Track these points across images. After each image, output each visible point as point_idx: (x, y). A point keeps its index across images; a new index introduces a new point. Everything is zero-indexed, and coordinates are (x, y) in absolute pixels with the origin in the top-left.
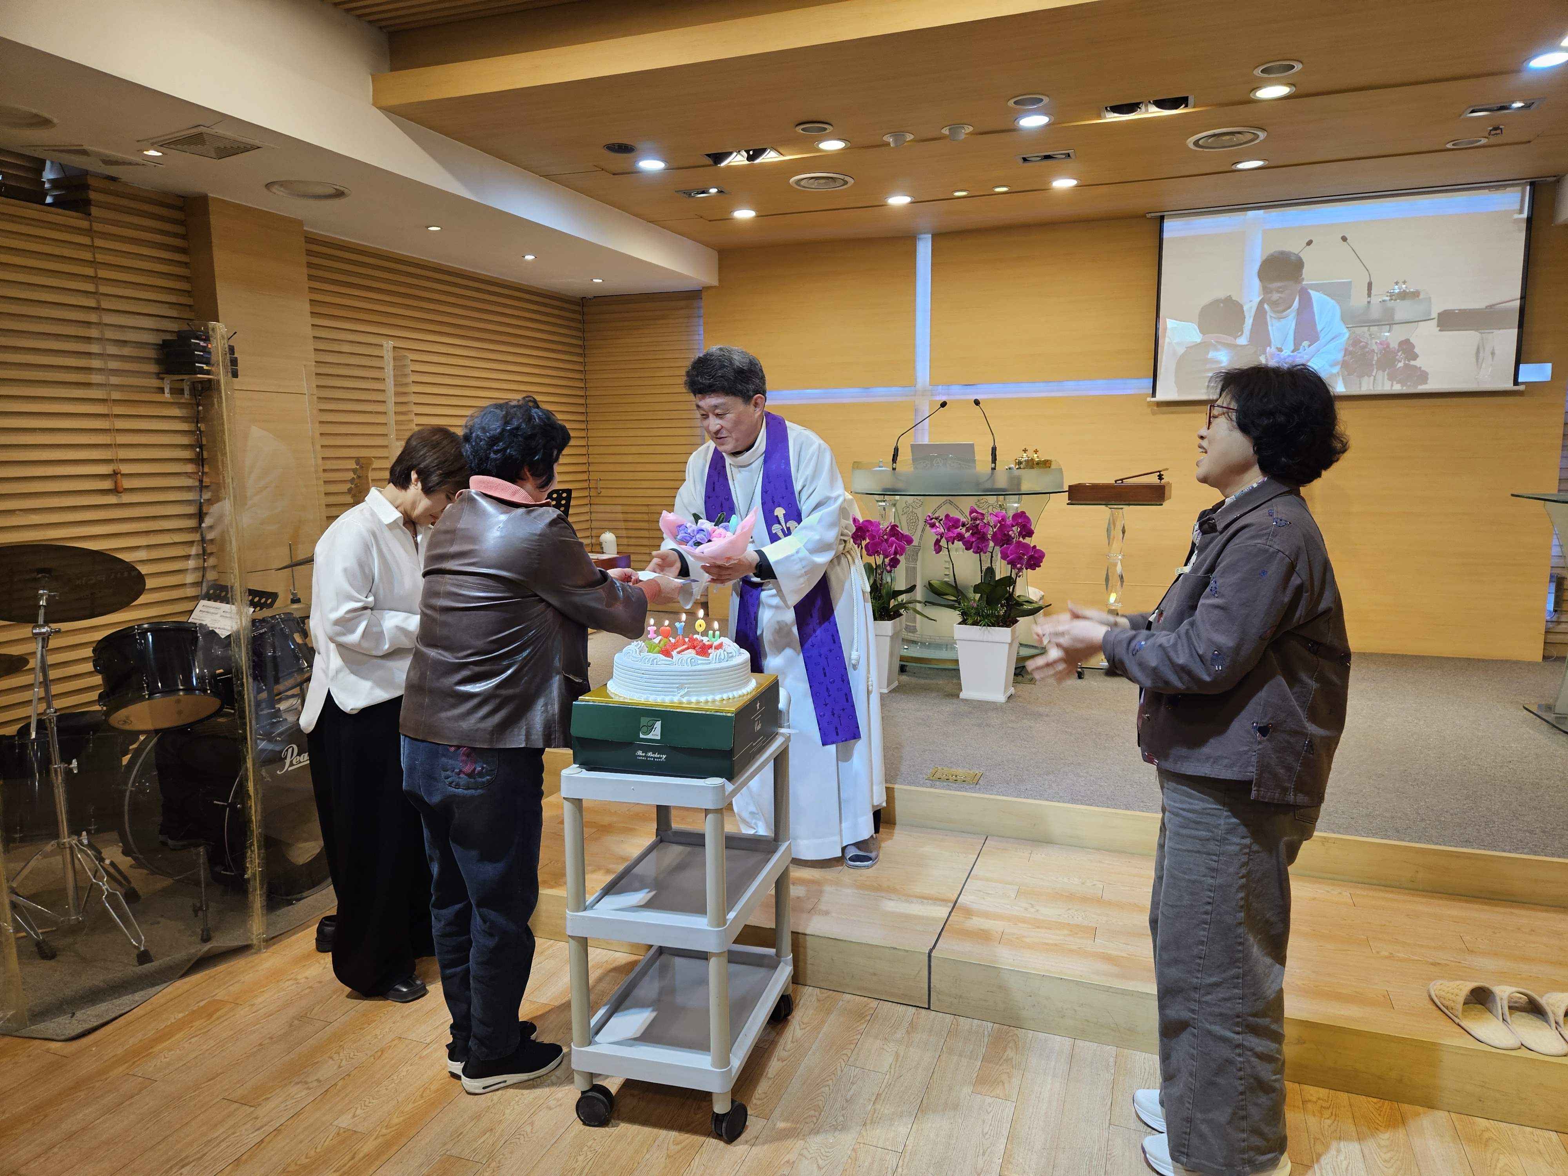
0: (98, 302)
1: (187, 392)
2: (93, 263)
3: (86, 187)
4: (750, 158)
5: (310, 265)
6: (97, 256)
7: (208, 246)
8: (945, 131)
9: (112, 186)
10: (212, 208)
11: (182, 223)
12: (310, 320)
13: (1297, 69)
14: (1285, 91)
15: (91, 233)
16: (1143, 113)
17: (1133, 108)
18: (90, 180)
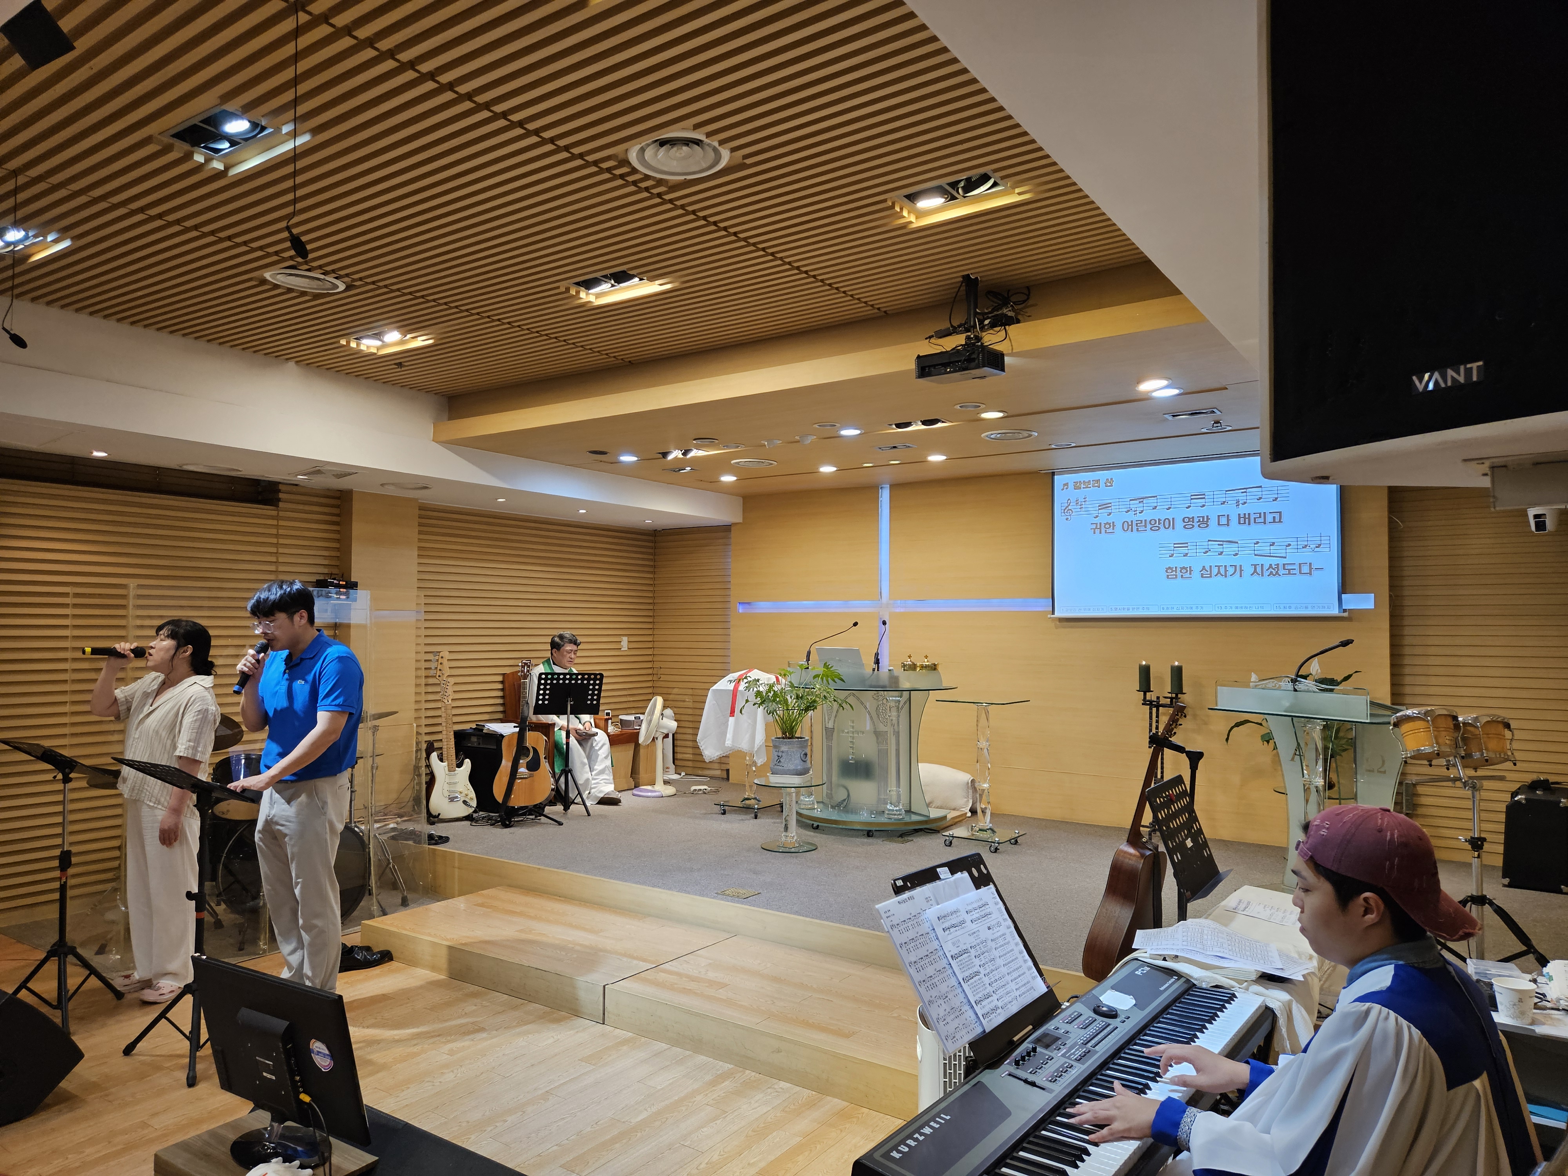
0: (277, 559)
1: (329, 610)
2: (277, 536)
3: (279, 491)
4: (685, 454)
5: (420, 525)
6: (280, 531)
7: (350, 521)
8: (797, 438)
9: (294, 489)
10: (355, 497)
11: (338, 507)
12: (417, 561)
13: (983, 406)
14: (1000, 415)
15: (277, 518)
16: (918, 427)
17: (908, 424)
18: (281, 487)
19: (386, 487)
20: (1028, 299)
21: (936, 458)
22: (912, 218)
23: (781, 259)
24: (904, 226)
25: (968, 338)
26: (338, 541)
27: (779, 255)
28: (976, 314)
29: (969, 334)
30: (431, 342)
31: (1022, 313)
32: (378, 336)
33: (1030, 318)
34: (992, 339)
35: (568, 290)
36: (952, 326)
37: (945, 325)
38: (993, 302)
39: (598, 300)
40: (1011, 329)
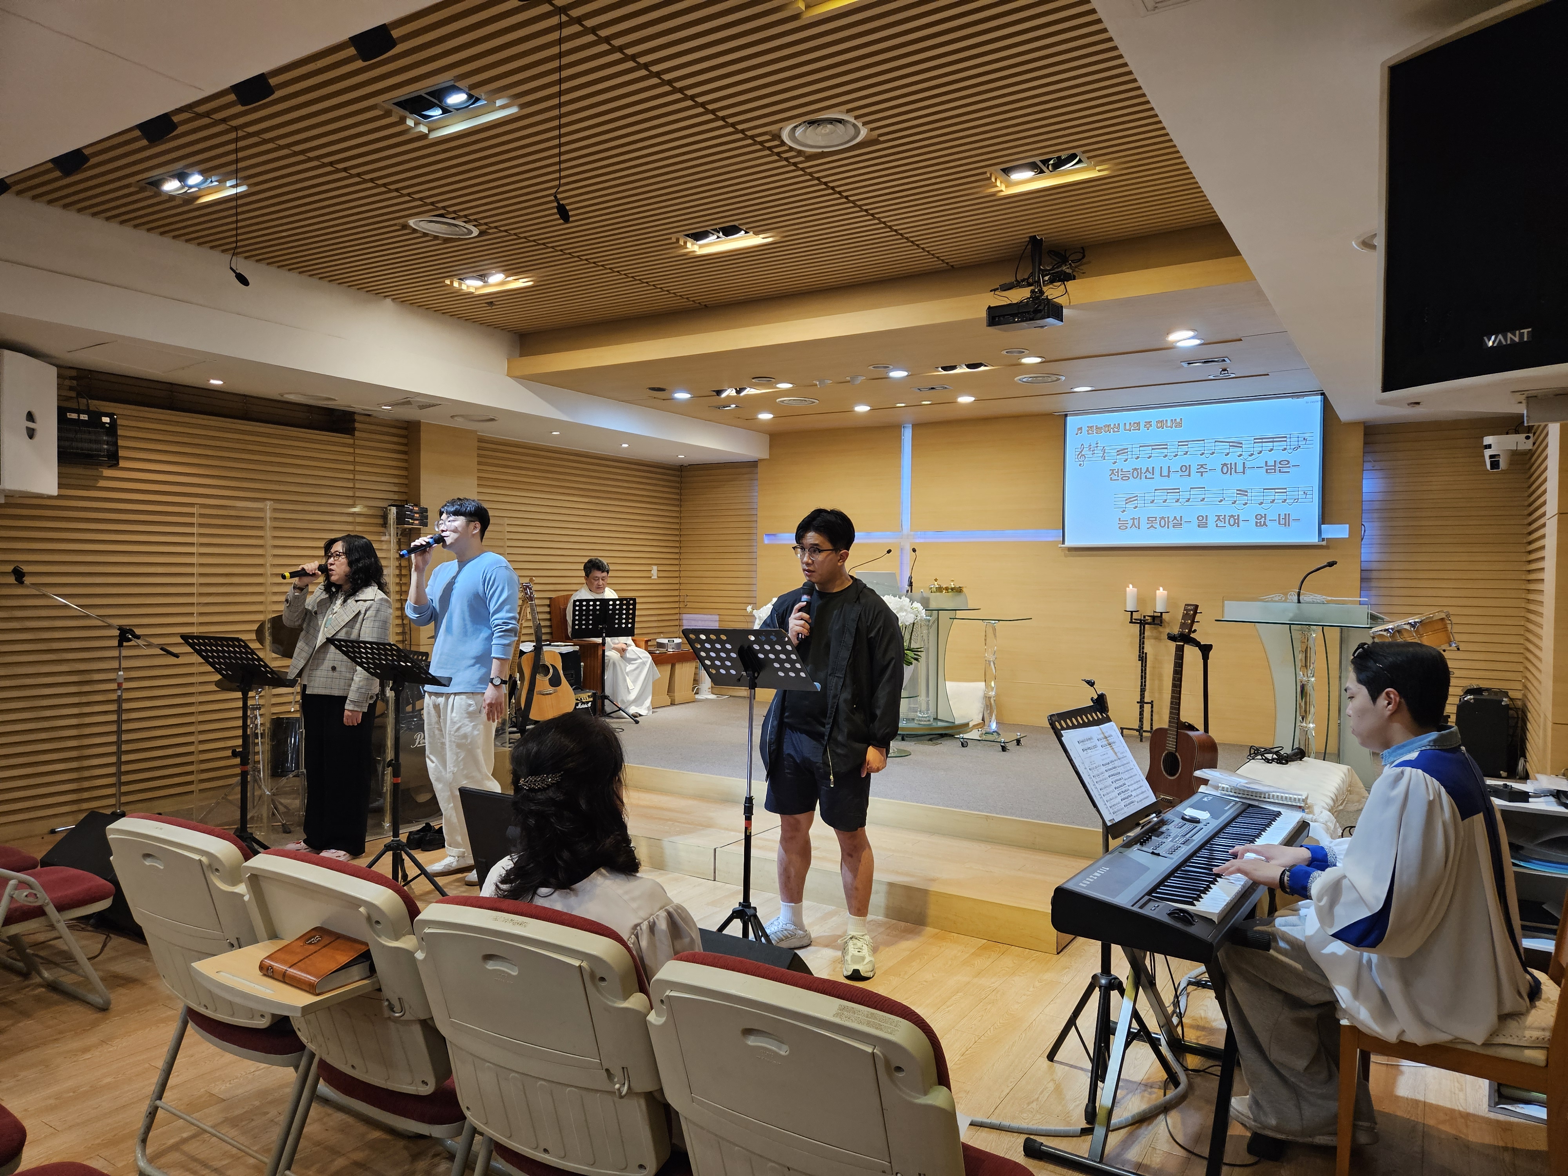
0: (354, 484)
2: (354, 463)
3: (354, 421)
4: (738, 392)
5: (479, 456)
6: (356, 458)
7: (419, 450)
8: (848, 379)
9: (368, 419)
10: (422, 428)
11: (406, 436)
12: (477, 489)
13: (1027, 352)
14: (1039, 360)
15: (353, 446)
16: (962, 370)
17: (953, 368)
18: (357, 417)
19: (456, 418)
20: (1084, 257)
21: (965, 399)
22: (1003, 188)
23: (878, 219)
24: (994, 194)
25: (1033, 292)
26: (406, 469)
27: (877, 216)
28: (1040, 269)
29: (1032, 288)
30: (531, 283)
31: (1077, 269)
32: (482, 277)
33: (1084, 275)
34: (1053, 292)
35: (678, 240)
36: (1017, 280)
37: (1011, 279)
38: (1053, 259)
39: (701, 249)
40: (1070, 284)
